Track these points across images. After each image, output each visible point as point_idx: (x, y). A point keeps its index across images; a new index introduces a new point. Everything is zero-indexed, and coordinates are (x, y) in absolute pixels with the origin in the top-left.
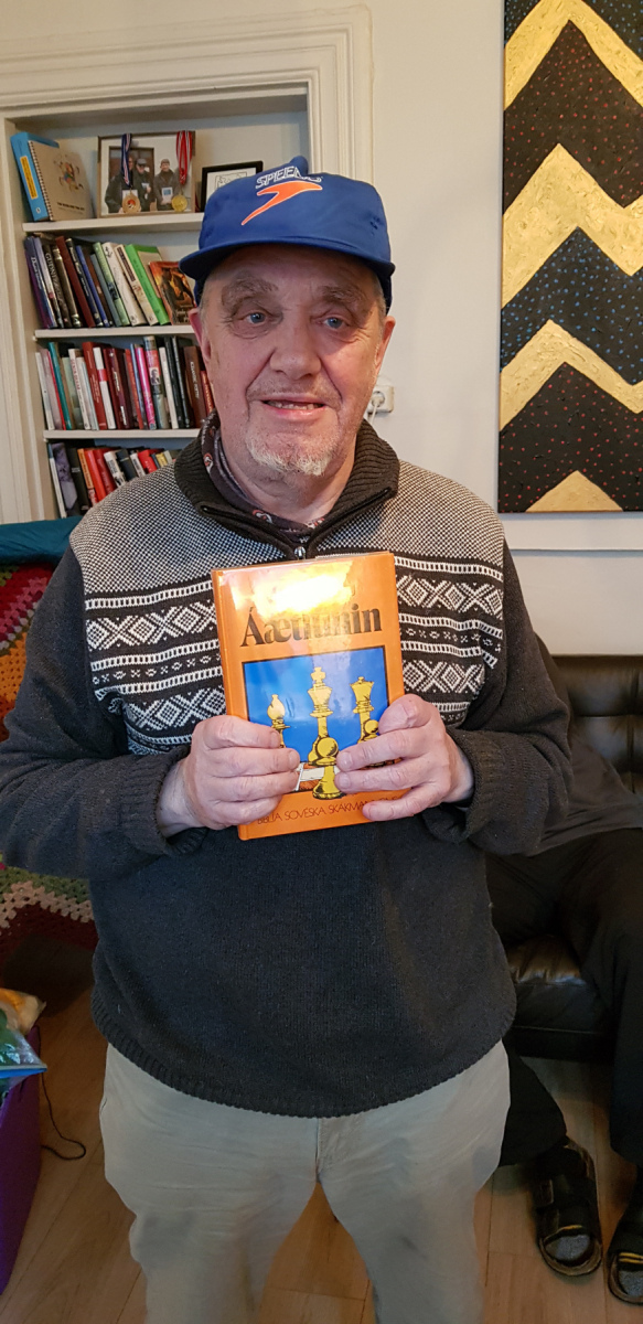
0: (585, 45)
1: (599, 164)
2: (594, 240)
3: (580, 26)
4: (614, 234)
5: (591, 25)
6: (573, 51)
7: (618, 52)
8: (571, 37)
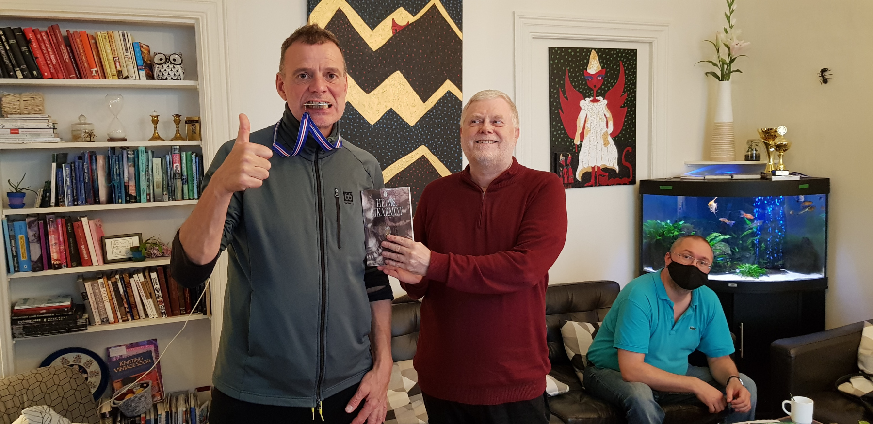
0: (347, 20)
1: (356, 73)
2: (355, 107)
3: (344, 11)
4: (364, 105)
5: (349, 11)
6: (341, 22)
7: (361, 25)
8: (339, 16)
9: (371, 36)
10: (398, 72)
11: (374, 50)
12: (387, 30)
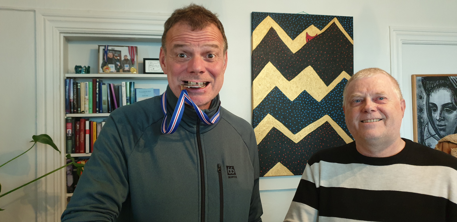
0: (276, 34)
1: (281, 68)
2: (281, 90)
3: (275, 28)
4: (287, 89)
5: (278, 29)
6: (273, 35)
7: (286, 37)
9: (292, 43)
10: (310, 66)
11: (294, 53)
12: (302, 39)
